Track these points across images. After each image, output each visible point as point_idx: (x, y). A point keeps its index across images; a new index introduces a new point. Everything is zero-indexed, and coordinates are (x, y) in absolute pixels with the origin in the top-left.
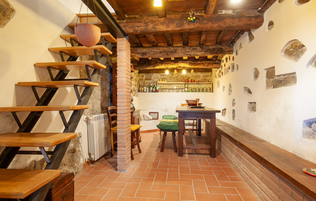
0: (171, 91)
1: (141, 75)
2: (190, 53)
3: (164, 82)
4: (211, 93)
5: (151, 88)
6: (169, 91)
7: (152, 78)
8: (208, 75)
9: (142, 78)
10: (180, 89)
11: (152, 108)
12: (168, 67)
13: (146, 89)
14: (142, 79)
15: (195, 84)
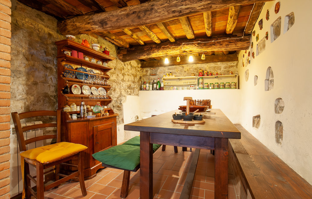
0: (181, 88)
1: (145, 70)
2: (179, 8)
3: (171, 77)
4: (237, 90)
5: (155, 85)
6: (178, 88)
7: (158, 73)
8: (232, 64)
9: (146, 73)
10: (192, 86)
11: (156, 111)
12: (167, 53)
13: (149, 87)
14: (146, 75)
15: (213, 78)
